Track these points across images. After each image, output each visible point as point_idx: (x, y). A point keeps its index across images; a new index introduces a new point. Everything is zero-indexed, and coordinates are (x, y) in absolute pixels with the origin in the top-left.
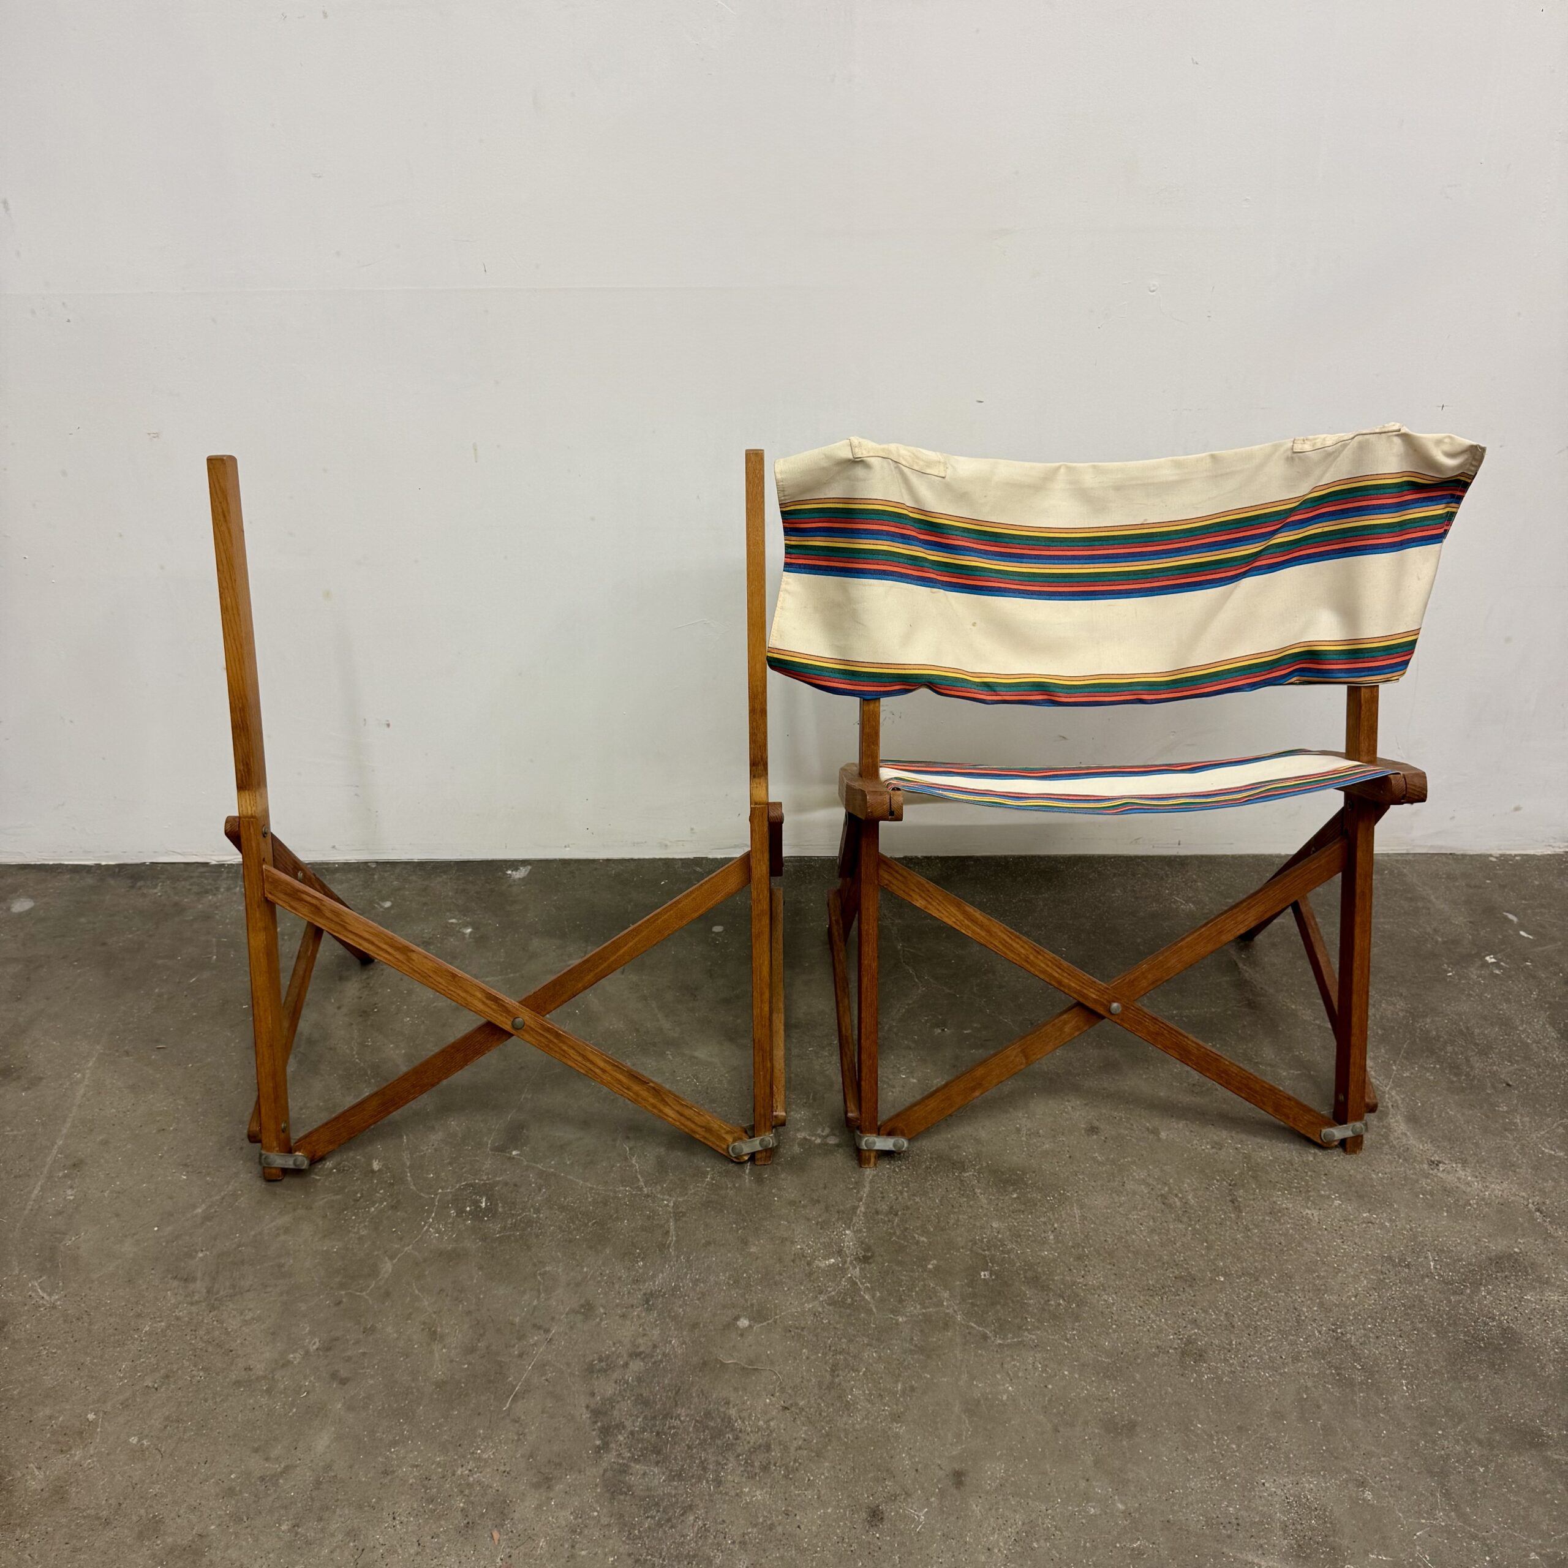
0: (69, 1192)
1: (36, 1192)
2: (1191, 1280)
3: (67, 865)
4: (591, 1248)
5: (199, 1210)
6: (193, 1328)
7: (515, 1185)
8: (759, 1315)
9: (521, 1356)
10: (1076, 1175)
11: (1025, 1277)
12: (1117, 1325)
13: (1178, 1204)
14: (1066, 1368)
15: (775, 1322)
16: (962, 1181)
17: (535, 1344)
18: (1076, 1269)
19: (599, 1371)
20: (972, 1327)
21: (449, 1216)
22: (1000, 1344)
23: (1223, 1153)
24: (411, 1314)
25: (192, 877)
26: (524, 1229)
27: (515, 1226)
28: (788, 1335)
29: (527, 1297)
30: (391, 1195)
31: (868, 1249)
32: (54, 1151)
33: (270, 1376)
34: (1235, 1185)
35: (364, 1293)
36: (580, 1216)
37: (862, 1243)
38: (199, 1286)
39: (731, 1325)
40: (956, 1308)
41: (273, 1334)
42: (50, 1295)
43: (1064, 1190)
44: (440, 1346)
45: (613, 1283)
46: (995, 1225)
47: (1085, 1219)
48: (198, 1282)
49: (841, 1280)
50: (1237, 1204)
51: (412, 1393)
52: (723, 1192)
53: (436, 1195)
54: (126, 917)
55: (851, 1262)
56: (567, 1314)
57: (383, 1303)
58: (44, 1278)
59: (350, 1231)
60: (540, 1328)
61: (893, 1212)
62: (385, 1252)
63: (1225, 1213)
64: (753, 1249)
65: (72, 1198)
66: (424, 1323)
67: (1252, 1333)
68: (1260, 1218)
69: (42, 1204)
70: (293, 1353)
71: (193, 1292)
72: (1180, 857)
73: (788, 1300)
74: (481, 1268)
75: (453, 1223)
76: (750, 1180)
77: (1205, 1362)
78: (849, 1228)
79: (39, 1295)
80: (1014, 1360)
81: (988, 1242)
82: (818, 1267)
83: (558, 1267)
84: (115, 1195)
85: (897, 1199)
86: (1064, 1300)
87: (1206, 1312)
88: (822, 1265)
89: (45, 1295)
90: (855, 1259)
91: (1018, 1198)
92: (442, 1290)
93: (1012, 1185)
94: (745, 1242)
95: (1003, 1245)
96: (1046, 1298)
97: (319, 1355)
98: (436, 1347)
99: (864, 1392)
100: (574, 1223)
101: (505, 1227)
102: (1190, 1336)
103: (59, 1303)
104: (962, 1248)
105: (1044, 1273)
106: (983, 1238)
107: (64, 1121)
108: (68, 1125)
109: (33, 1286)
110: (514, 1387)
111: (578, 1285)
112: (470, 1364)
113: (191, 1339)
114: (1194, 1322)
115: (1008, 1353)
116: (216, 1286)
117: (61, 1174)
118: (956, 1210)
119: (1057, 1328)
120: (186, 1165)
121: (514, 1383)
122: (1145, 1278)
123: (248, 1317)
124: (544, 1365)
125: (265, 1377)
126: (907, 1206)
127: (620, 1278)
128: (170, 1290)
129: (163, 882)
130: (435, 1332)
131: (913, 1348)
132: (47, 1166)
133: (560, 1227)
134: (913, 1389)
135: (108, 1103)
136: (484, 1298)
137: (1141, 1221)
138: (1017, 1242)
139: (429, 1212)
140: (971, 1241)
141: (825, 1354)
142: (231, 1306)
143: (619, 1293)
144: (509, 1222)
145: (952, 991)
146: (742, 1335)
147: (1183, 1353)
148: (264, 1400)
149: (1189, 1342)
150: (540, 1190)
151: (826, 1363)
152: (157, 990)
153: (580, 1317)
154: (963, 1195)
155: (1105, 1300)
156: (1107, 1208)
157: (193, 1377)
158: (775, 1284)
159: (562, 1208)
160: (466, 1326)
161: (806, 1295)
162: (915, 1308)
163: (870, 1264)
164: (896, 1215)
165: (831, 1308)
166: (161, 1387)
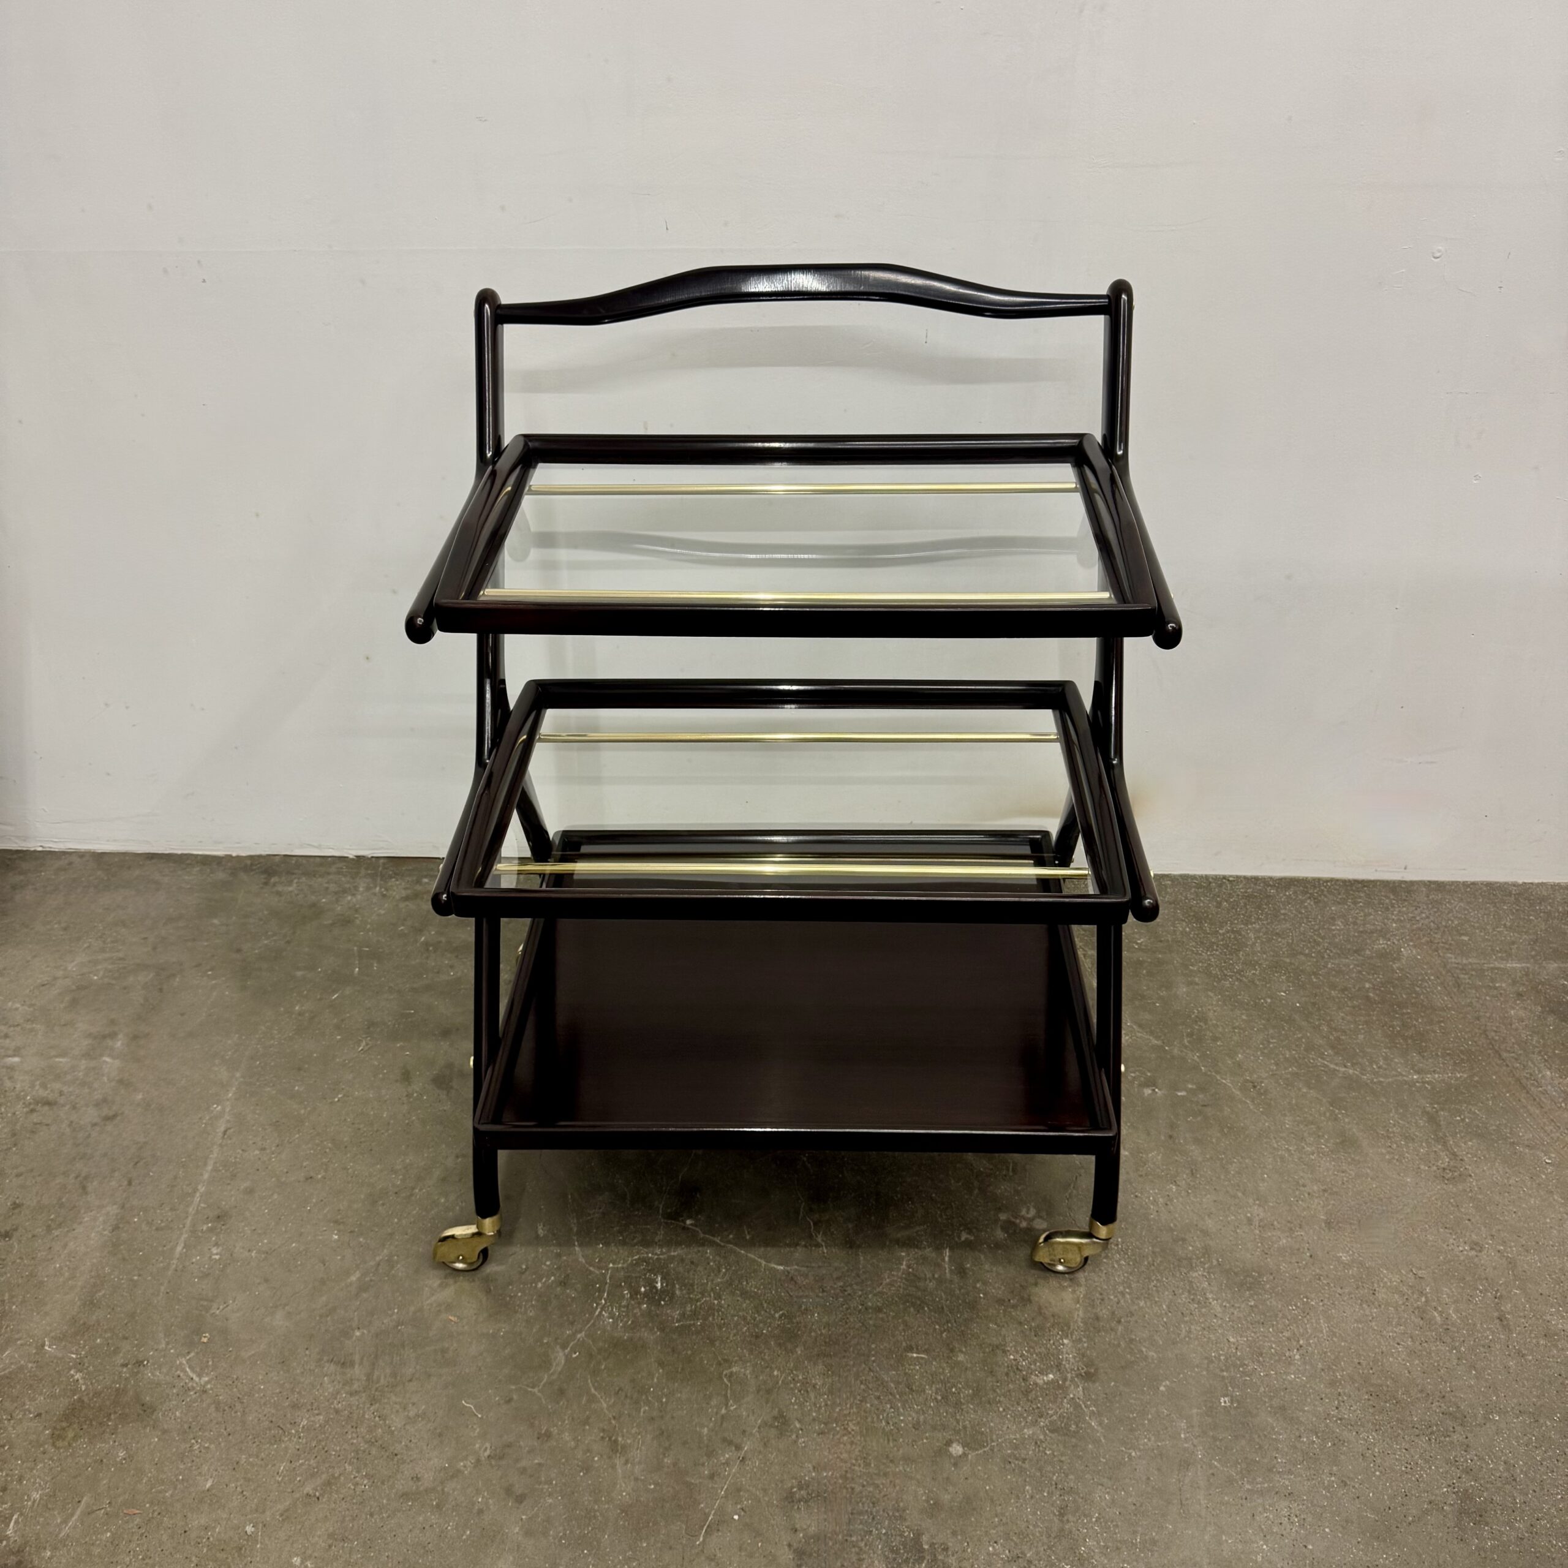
0: (214, 1250)
1: (179, 1249)
2: (1461, 1418)
3: (198, 855)
4: (780, 1345)
5: (353, 1278)
6: (354, 1424)
7: (692, 1263)
8: (974, 1440)
9: (712, 1477)
10: (1319, 1279)
12: (1381, 1472)
13: (1438, 1319)
14: (1327, 1524)
15: (992, 1450)
16: (1191, 1282)
17: (727, 1463)
18: (1329, 1398)
19: (800, 1501)
20: (1216, 1467)
21: (623, 1296)
22: (1248, 1489)
23: (1483, 1255)
24: (588, 1418)
25: (329, 874)
26: (705, 1319)
27: (695, 1314)
28: (1008, 1467)
29: (714, 1402)
30: (559, 1268)
32: (197, 1199)
33: (439, 1489)
34: (1501, 1296)
35: (536, 1390)
36: (765, 1305)
37: (1083, 1355)
38: (358, 1371)
39: (942, 1451)
40: (1195, 1441)
41: (440, 1435)
42: (200, 1376)
43: (1307, 1298)
44: (623, 1460)
45: (807, 1392)
46: (1232, 1340)
47: (1334, 1334)
48: (357, 1366)
49: (1062, 1402)
50: (1505, 1323)
51: (595, 1517)
52: (921, 1284)
53: (607, 1270)
54: (261, 919)
55: (1072, 1380)
56: (759, 1428)
57: (558, 1403)
58: (192, 1354)
59: (516, 1312)
60: (730, 1443)
62: (556, 1339)
63: (1493, 1333)
64: (961, 1357)
65: (217, 1257)
66: (603, 1430)
67: (1537, 1490)
68: (1534, 1341)
69: (187, 1264)
70: (462, 1460)
71: (352, 1380)
72: (1405, 882)
73: (1004, 1424)
74: (661, 1364)
75: (627, 1306)
76: (951, 1270)
77: (1487, 1524)
78: (1067, 1337)
79: (188, 1376)
80: (1265, 1510)
81: (1226, 1359)
82: (1036, 1384)
83: (745, 1368)
84: (263, 1256)
86: (1318, 1437)
87: (1481, 1459)
88: (1040, 1382)
89: (194, 1377)
90: (1077, 1376)
91: (1256, 1306)
92: (620, 1389)
93: (1249, 1289)
96: (1297, 1434)
97: (491, 1465)
98: (618, 1462)
99: (1098, 1543)
100: (758, 1312)
101: (684, 1314)
102: (1467, 1491)
103: (209, 1386)
104: (1197, 1366)
105: (1292, 1401)
106: (1220, 1355)
107: (205, 1164)
108: (210, 1168)
109: (181, 1364)
110: (707, 1515)
111: (769, 1392)
112: (656, 1484)
113: (352, 1438)
114: (1468, 1471)
115: (1260, 1501)
116: (376, 1373)
117: (205, 1228)
118: (1186, 1319)
119: (1312, 1472)
120: (336, 1222)
121: (707, 1511)
122: (1408, 1413)
123: (412, 1414)
124: (739, 1490)
125: (434, 1489)
126: (1131, 1312)
127: (814, 1386)
128: (326, 1375)
129: (299, 879)
130: (616, 1441)
131: (1149, 1489)
132: (190, 1218)
133: (745, 1318)
134: (1154, 1542)
135: (251, 1142)
136: (667, 1403)
137: (1398, 1340)
138: (1259, 1361)
139: (601, 1291)
140: (1206, 1358)
141: (1051, 1494)
142: (394, 1398)
143: (815, 1404)
144: (688, 1309)
145: (1159, 1043)
146: (955, 1465)
147: (1462, 1512)
148: (434, 1519)
149: (1466, 1496)
150: (719, 1271)
151: (1052, 1505)
152: (297, 1008)
153: (773, 1432)
154: (1193, 1300)
155: (1366, 1440)
156: (1358, 1321)
157: (357, 1484)
158: (989, 1403)
159: (745, 1294)
160: (649, 1437)
161: (1025, 1418)
162: (1149, 1440)
163: (1094, 1382)
165: (1053, 1436)
166: (322, 1495)
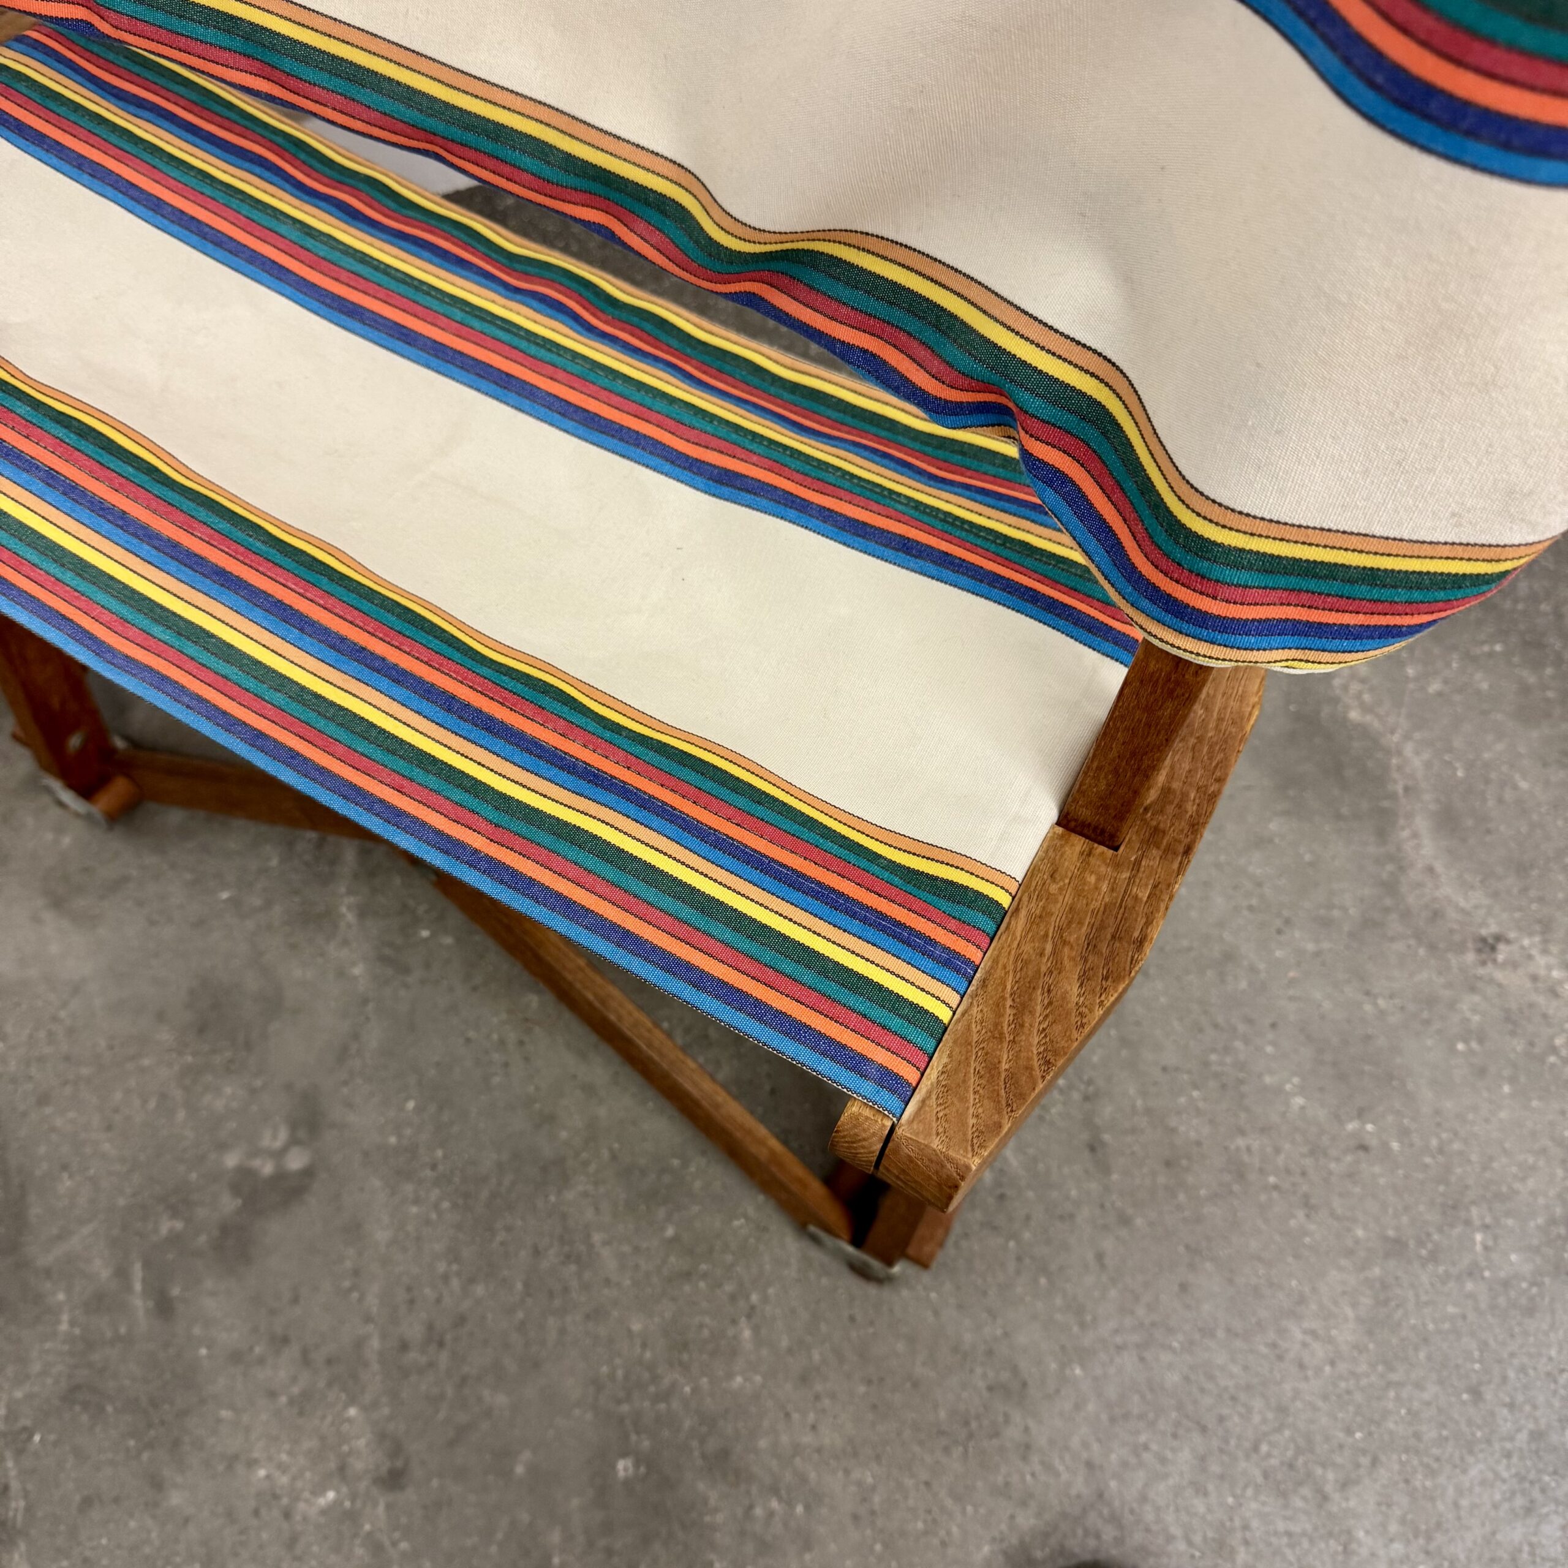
11: (704, 1456)
31: (396, 1449)
61: (434, 1338)
85: (438, 1301)
94: (157, 1484)
95: (655, 1379)
164: (441, 1344)
